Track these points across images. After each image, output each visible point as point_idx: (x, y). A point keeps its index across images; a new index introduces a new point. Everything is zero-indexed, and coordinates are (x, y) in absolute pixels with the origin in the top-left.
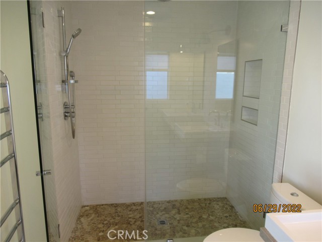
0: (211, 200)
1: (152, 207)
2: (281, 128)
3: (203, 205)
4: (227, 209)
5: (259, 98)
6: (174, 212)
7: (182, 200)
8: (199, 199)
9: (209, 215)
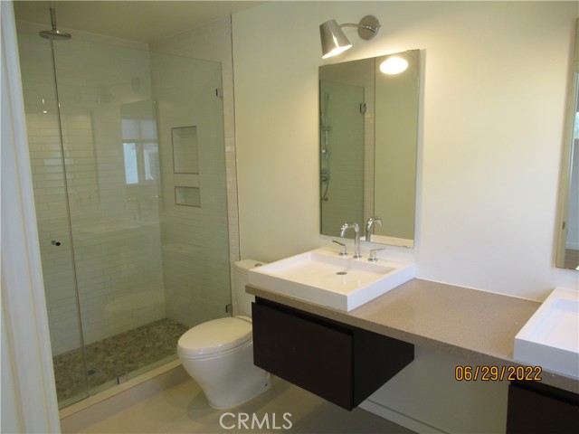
0: (147, 327)
1: (61, 362)
2: (231, 204)
3: (140, 335)
4: (173, 329)
5: (198, 174)
6: (100, 356)
7: (105, 340)
8: (131, 331)
9: (154, 342)
